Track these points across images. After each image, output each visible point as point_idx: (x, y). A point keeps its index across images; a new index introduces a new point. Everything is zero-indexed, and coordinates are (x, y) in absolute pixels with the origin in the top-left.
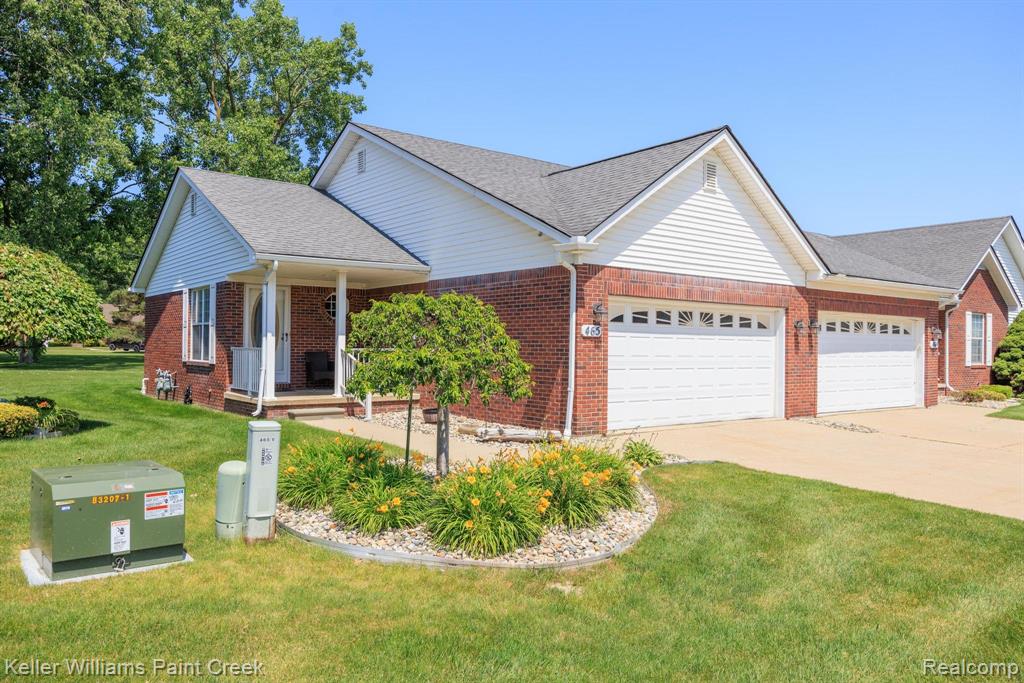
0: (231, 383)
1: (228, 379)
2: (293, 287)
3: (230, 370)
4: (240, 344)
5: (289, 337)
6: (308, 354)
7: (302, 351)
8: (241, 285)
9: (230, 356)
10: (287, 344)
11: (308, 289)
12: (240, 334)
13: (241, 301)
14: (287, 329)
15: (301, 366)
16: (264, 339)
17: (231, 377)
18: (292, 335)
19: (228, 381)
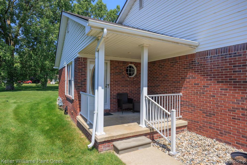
0: (80, 111)
1: (78, 109)
2: (111, 61)
3: (80, 104)
4: (85, 91)
5: (109, 86)
6: (118, 94)
7: (115, 93)
8: (85, 59)
9: (80, 97)
10: (108, 90)
11: (118, 62)
12: (85, 85)
13: (85, 67)
14: (108, 82)
15: (115, 101)
16: (96, 91)
17: (80, 107)
18: (110, 85)
19: (78, 110)
